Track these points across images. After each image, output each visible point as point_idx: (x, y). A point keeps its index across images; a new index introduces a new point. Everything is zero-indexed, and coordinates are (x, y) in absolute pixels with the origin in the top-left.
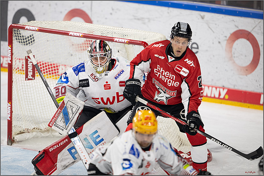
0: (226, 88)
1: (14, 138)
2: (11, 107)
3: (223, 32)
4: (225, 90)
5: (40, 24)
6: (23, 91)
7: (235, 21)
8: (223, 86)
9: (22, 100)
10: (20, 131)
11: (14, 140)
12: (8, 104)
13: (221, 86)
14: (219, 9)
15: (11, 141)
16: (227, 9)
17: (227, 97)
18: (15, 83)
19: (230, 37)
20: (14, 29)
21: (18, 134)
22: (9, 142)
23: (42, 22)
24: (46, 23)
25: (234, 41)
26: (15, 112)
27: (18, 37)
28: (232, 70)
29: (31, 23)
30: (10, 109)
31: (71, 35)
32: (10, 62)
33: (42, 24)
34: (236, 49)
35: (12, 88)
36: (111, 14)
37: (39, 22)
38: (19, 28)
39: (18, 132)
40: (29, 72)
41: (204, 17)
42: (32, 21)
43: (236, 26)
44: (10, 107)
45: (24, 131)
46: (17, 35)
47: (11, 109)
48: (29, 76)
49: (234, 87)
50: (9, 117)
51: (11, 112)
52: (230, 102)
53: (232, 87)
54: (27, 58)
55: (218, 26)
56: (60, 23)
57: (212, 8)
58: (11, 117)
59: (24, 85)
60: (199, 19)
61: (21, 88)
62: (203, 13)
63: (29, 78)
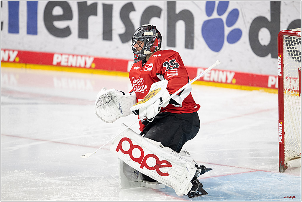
1: (287, 164)
2: (283, 127)
6: (297, 109)
9: (296, 119)
10: (294, 156)
11: (287, 167)
12: (279, 124)
15: (283, 167)
18: (287, 100)
20: (285, 36)
21: (292, 159)
22: (281, 168)
26: (287, 134)
27: (290, 45)
32: (281, 75)
38: (291, 35)
39: (292, 158)
44: (281, 128)
45: (298, 156)
46: (288, 43)
47: (283, 129)
50: (280, 140)
51: (283, 133)
54: (301, 70)
58: (283, 140)
59: (298, 102)
61: (295, 105)
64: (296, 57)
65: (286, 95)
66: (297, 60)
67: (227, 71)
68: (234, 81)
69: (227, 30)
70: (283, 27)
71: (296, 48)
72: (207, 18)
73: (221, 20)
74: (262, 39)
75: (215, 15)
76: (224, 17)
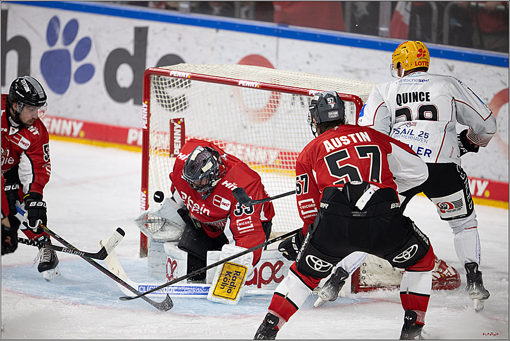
0: (486, 180)
2: (147, 198)
3: (483, 92)
4: (484, 182)
5: (193, 68)
7: (501, 74)
8: (482, 177)
12: (142, 193)
13: (478, 176)
14: (477, 55)
16: (488, 55)
17: (487, 194)
18: (153, 161)
19: (493, 100)
20: (152, 76)
23: (196, 65)
24: (203, 68)
25: (500, 106)
27: (159, 88)
28: (495, 152)
29: (179, 67)
30: (145, 202)
31: (241, 85)
32: (146, 128)
33: (197, 69)
34: (502, 119)
35: (148, 169)
36: (308, 63)
37: (192, 66)
38: (161, 73)
40: (175, 144)
41: (453, 69)
42: (180, 64)
43: (502, 82)
44: (145, 199)
46: (156, 85)
48: (175, 150)
49: (499, 177)
51: (147, 206)
52: (493, 202)
53: (495, 179)
54: (173, 123)
55: (475, 82)
56: (225, 67)
57: (466, 54)
59: (167, 165)
60: (444, 71)
61: (163, 169)
62: (451, 62)
63: (175, 153)
64: (167, 104)
65: (152, 155)
66: (168, 109)
67: (73, 120)
68: (82, 134)
69: (75, 66)
70: (151, 64)
71: (168, 92)
72: (47, 48)
73: (67, 52)
74: (121, 79)
75: (59, 45)
76: (71, 48)
